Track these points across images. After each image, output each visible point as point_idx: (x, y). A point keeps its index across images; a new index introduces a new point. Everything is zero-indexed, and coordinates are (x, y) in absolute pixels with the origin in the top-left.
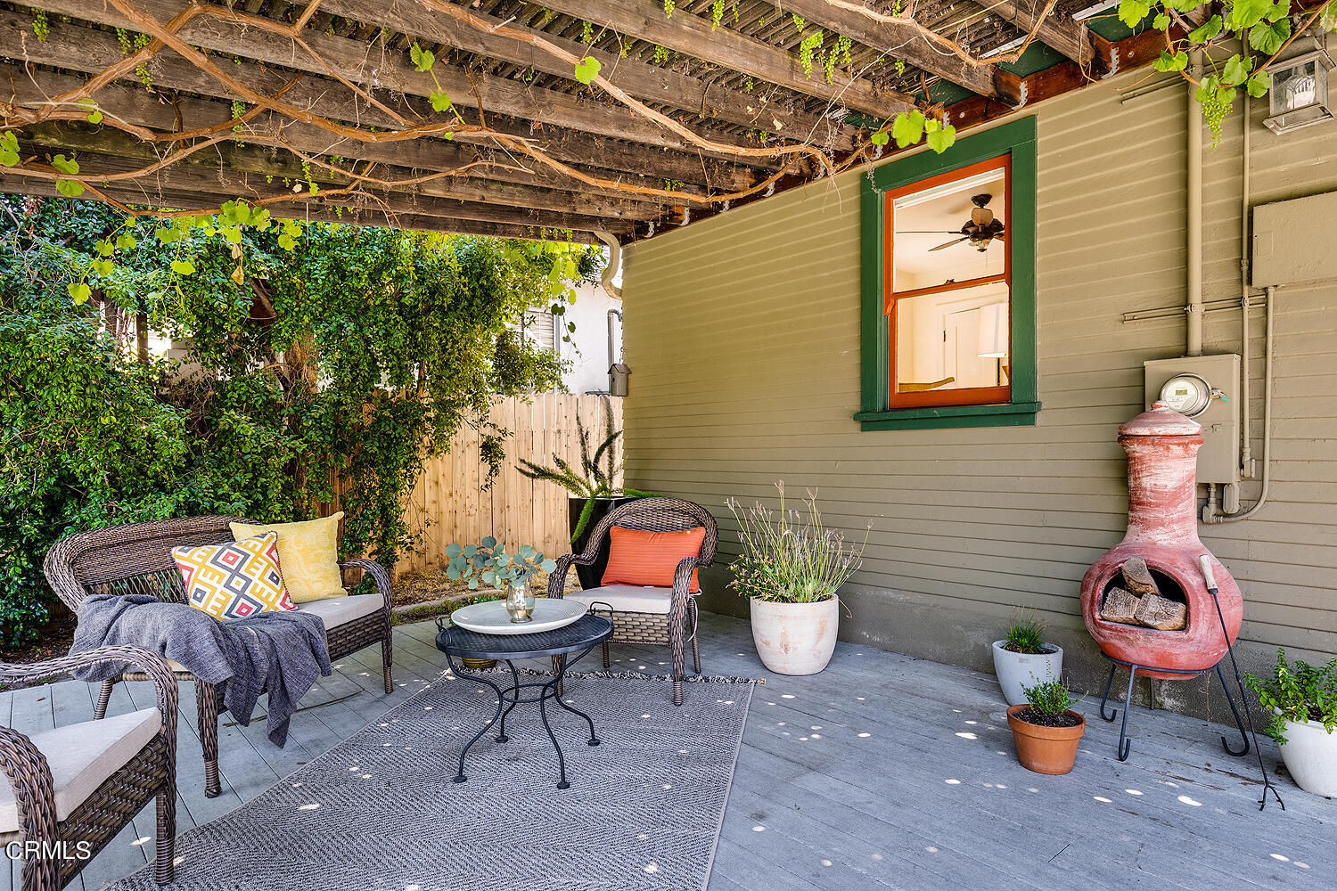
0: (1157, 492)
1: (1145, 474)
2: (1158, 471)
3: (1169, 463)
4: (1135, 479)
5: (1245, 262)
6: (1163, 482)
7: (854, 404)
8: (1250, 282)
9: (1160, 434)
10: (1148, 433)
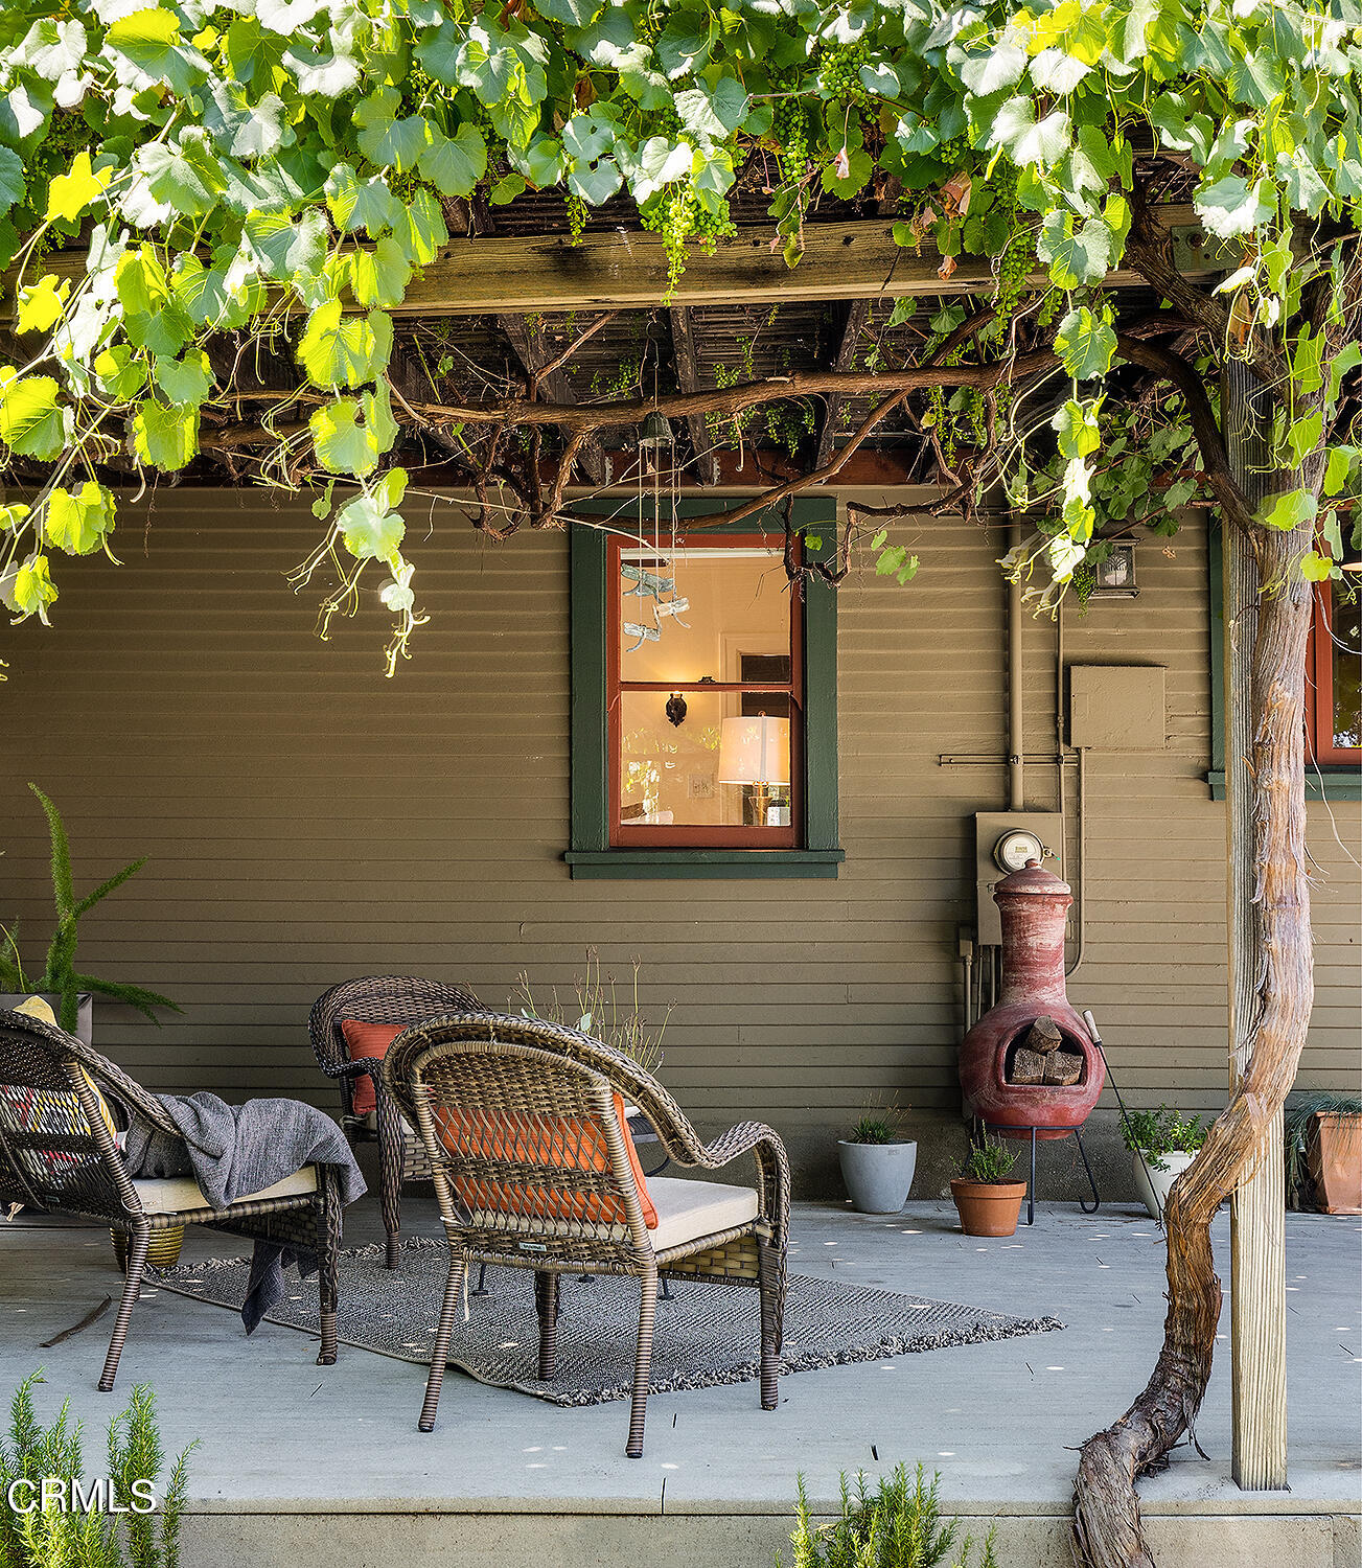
0: (1042, 951)
1: (1031, 933)
2: (1044, 930)
3: (1053, 922)
4: (1020, 938)
5: (1061, 719)
6: (1048, 941)
7: (556, 837)
8: (1068, 741)
9: (1049, 892)
10: (1039, 892)
